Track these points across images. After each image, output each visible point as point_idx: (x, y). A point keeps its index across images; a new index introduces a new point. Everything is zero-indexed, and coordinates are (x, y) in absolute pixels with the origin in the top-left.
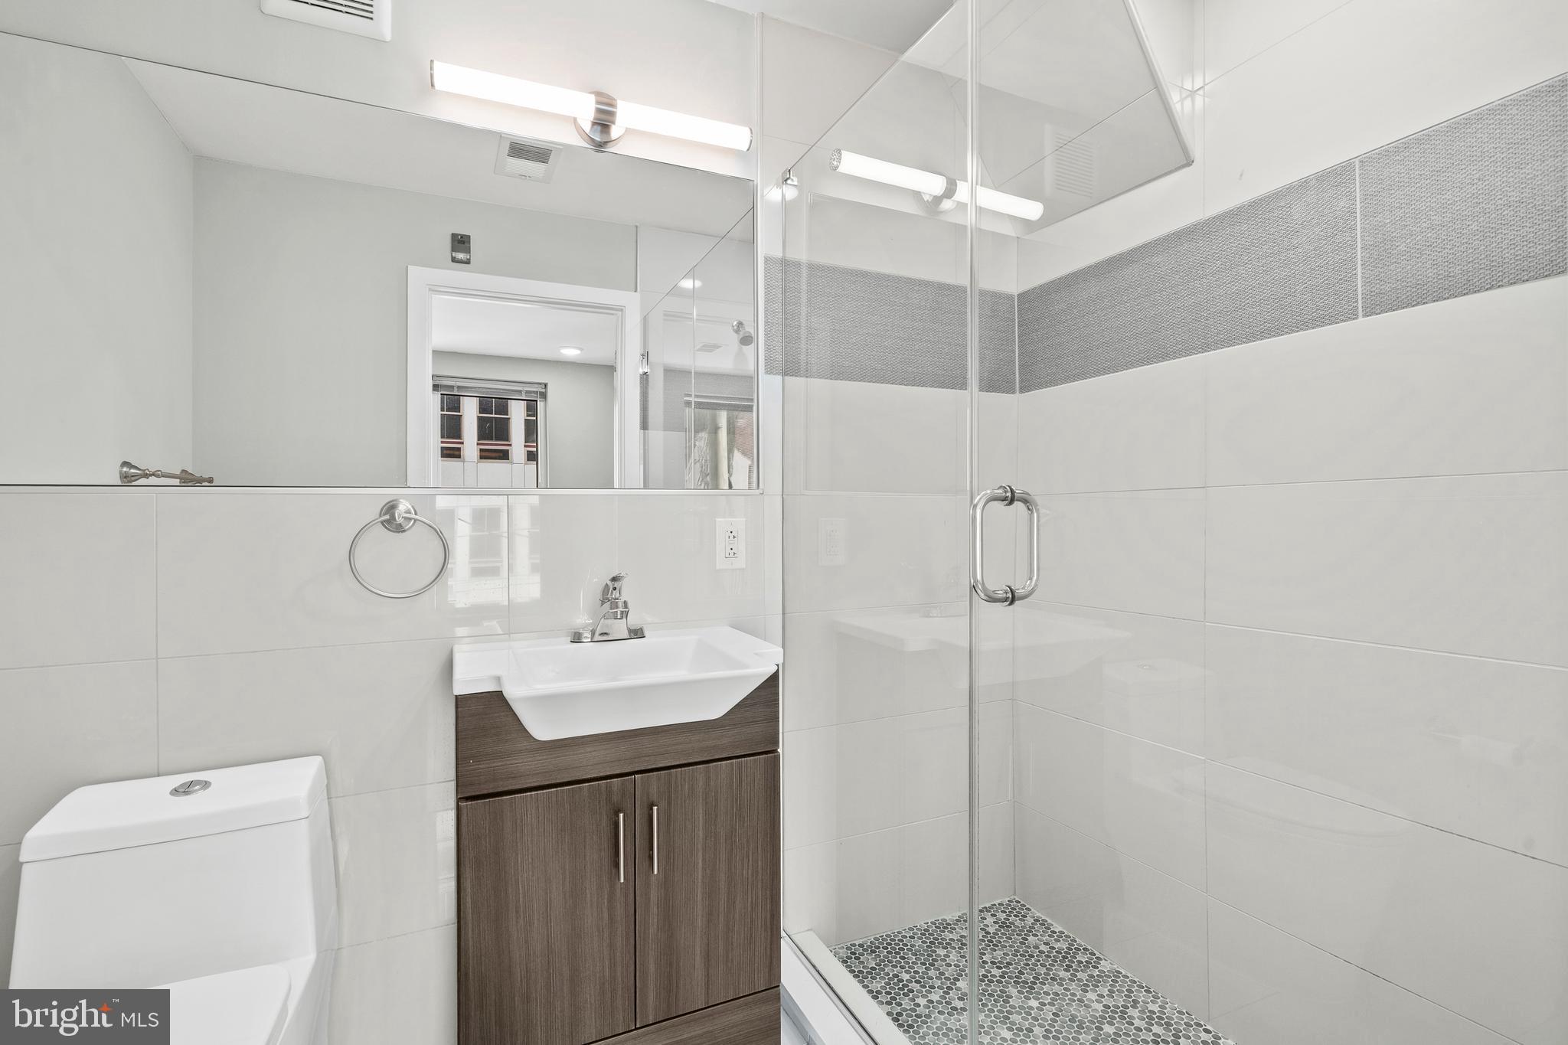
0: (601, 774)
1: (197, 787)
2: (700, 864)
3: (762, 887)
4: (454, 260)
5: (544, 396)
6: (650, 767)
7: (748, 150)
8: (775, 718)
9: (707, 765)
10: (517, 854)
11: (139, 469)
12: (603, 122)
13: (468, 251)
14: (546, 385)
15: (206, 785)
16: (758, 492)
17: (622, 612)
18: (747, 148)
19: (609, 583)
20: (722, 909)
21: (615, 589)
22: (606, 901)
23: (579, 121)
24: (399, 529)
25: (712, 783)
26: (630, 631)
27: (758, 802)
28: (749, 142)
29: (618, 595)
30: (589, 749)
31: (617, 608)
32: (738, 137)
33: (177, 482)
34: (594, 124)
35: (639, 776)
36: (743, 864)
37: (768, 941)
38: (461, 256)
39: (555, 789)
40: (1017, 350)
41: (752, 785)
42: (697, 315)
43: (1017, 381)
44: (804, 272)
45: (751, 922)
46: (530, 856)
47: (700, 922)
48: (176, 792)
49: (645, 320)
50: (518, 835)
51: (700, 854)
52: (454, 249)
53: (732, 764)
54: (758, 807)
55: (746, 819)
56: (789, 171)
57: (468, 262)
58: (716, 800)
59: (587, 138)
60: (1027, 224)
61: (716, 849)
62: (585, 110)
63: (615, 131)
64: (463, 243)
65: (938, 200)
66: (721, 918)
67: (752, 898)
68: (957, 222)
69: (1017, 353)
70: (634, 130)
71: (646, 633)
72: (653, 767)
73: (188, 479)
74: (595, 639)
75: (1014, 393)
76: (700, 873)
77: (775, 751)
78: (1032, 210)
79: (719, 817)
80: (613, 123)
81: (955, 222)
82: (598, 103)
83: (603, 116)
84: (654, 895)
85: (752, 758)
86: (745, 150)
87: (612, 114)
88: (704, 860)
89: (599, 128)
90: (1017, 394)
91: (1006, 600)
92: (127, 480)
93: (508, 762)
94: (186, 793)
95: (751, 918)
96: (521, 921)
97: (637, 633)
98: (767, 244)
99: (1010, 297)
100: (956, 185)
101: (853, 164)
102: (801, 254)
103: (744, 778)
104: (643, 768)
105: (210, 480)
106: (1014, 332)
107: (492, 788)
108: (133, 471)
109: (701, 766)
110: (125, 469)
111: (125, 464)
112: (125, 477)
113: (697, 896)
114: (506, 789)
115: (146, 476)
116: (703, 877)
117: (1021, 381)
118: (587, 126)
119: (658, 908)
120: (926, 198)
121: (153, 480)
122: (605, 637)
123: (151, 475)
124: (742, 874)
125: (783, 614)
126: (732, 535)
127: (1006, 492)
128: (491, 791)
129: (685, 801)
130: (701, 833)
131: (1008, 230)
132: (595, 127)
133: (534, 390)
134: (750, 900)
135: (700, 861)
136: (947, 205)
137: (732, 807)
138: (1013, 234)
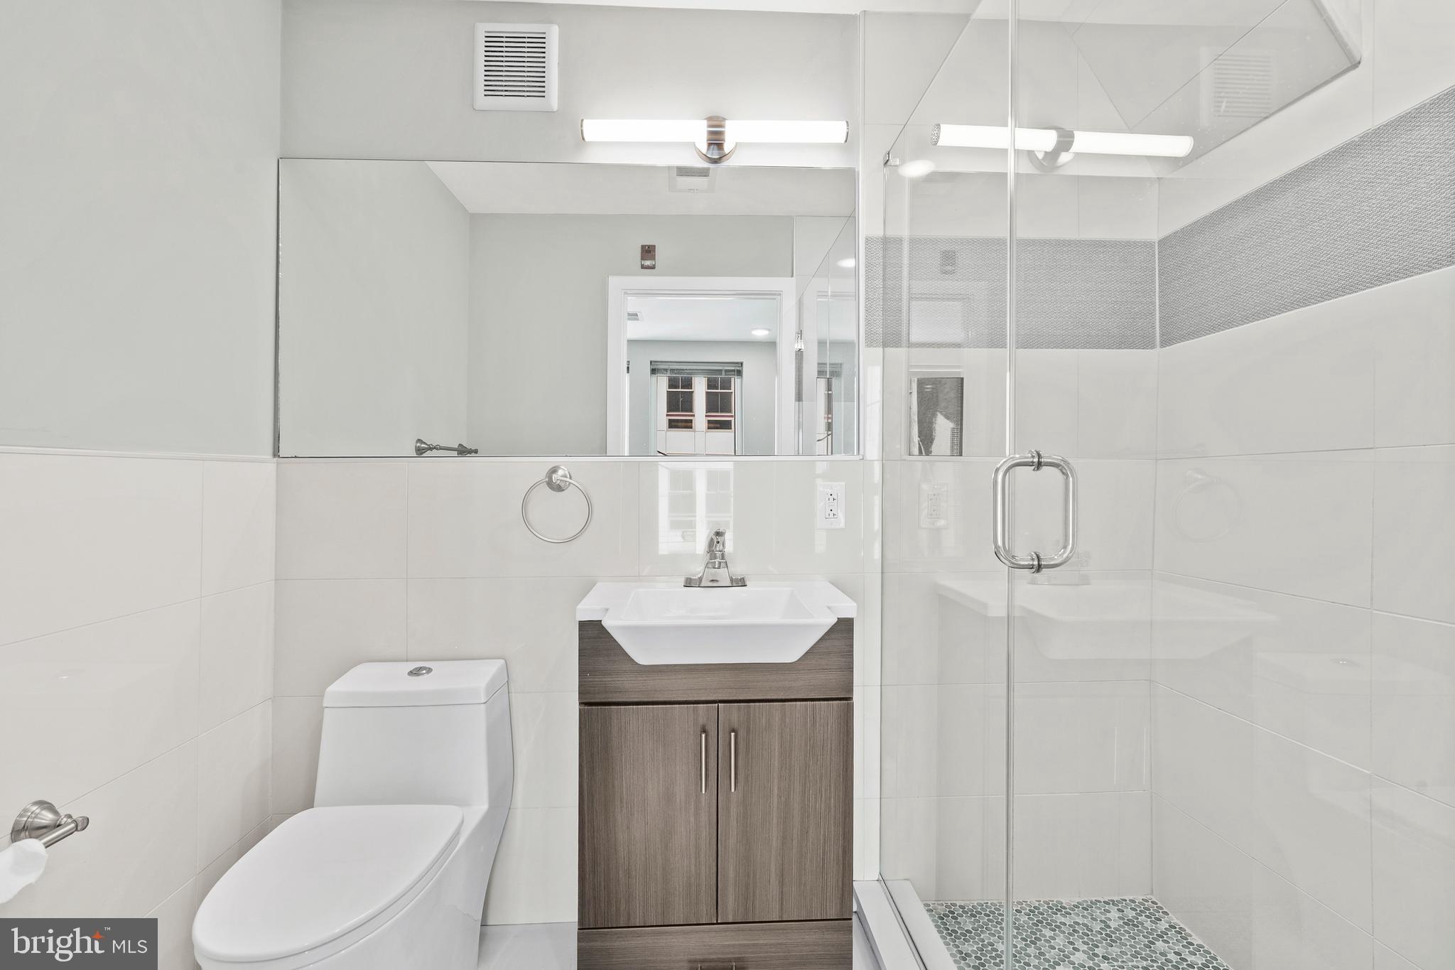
0: (690, 699)
1: (424, 672)
2: (776, 791)
3: (835, 822)
4: (643, 267)
5: (739, 373)
6: (731, 698)
7: (846, 141)
8: (850, 668)
9: (783, 703)
10: (622, 755)
11: (425, 443)
12: (716, 140)
13: (653, 258)
14: (742, 364)
15: (429, 670)
16: (857, 458)
17: (720, 563)
18: (845, 140)
19: (714, 537)
20: (795, 836)
21: (718, 542)
22: (692, 806)
23: (697, 145)
24: (559, 489)
25: (787, 720)
26: (732, 580)
27: (831, 744)
28: (845, 134)
29: (721, 547)
30: (680, 677)
31: (715, 558)
32: (835, 131)
33: (455, 453)
34: (710, 145)
35: (722, 704)
36: (815, 798)
37: (840, 875)
38: (648, 263)
39: (652, 706)
40: (1157, 301)
41: (826, 728)
42: (832, 292)
43: (1158, 335)
44: (906, 247)
45: (824, 853)
46: (632, 758)
47: (775, 843)
48: (411, 673)
49: (800, 303)
50: (623, 739)
51: (776, 781)
52: (643, 258)
53: (806, 706)
54: (831, 748)
55: (819, 758)
56: (888, 154)
57: (653, 267)
58: (791, 735)
59: (705, 157)
60: (1175, 162)
61: (790, 781)
62: (699, 134)
63: (727, 147)
64: (649, 252)
65: (1053, 155)
66: (795, 842)
67: (824, 831)
68: (1080, 174)
69: (1157, 304)
70: (744, 143)
71: (747, 583)
72: (735, 698)
73: (463, 451)
74: (702, 585)
75: (1153, 347)
76: (776, 800)
77: (850, 699)
78: (1180, 146)
79: (793, 752)
80: (724, 140)
81: (1077, 174)
82: (710, 126)
83: (714, 137)
84: (734, 811)
85: (826, 702)
86: (843, 142)
87: (721, 133)
88: (779, 788)
89: (716, 147)
90: (1158, 350)
91: (1032, 567)
92: (420, 452)
93: (616, 679)
94: (417, 674)
95: (824, 850)
96: (624, 811)
97: (741, 583)
98: (869, 225)
99: (1148, 245)
100: (1072, 136)
101: (952, 135)
102: (903, 231)
103: (818, 720)
104: (726, 698)
105: (476, 451)
106: (1153, 282)
107: (604, 698)
108: (423, 445)
109: (777, 703)
110: (418, 445)
111: (419, 441)
112: (419, 450)
113: (773, 819)
114: (614, 700)
115: (431, 449)
116: (778, 802)
117: (1162, 335)
118: (703, 147)
119: (737, 822)
120: (1040, 156)
121: (435, 452)
122: (714, 584)
123: (433, 448)
124: (815, 808)
125: (882, 573)
126: (831, 498)
127: (1033, 457)
128: (603, 700)
129: (762, 732)
130: (776, 763)
131: (1147, 172)
132: (712, 147)
133: (733, 368)
134: (822, 832)
135: (776, 789)
136: (1064, 157)
137: (806, 745)
138: (1154, 176)
